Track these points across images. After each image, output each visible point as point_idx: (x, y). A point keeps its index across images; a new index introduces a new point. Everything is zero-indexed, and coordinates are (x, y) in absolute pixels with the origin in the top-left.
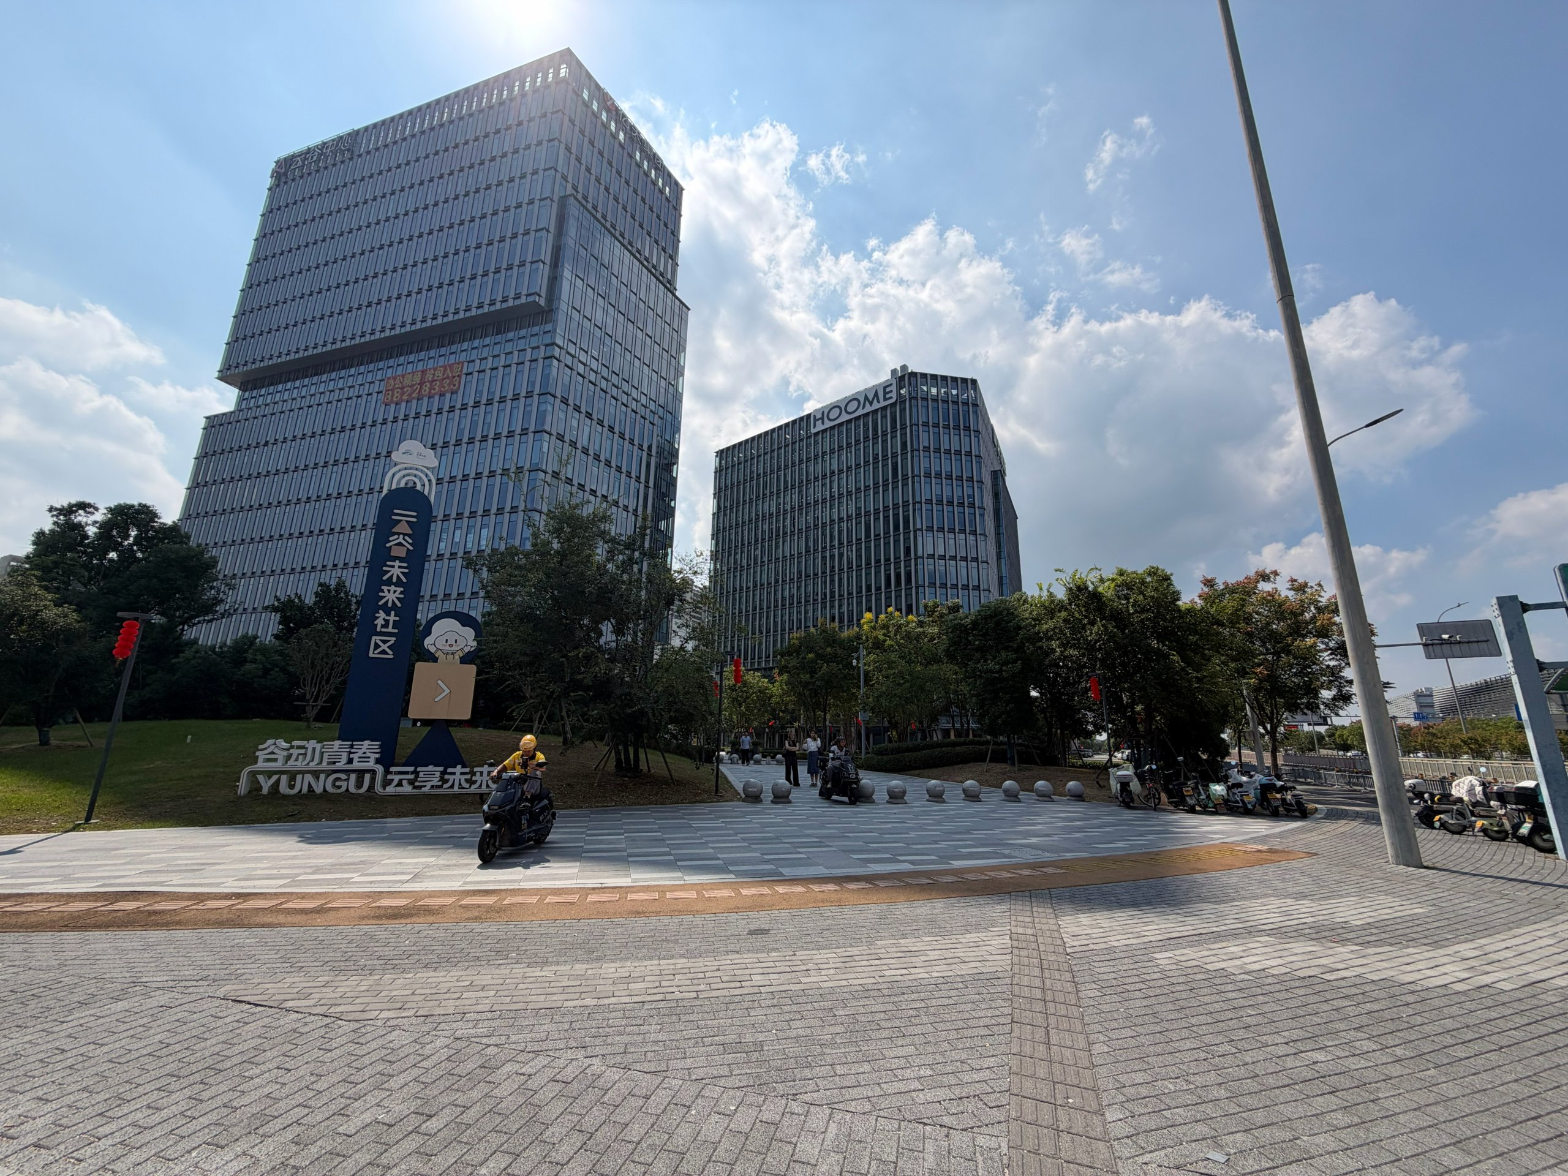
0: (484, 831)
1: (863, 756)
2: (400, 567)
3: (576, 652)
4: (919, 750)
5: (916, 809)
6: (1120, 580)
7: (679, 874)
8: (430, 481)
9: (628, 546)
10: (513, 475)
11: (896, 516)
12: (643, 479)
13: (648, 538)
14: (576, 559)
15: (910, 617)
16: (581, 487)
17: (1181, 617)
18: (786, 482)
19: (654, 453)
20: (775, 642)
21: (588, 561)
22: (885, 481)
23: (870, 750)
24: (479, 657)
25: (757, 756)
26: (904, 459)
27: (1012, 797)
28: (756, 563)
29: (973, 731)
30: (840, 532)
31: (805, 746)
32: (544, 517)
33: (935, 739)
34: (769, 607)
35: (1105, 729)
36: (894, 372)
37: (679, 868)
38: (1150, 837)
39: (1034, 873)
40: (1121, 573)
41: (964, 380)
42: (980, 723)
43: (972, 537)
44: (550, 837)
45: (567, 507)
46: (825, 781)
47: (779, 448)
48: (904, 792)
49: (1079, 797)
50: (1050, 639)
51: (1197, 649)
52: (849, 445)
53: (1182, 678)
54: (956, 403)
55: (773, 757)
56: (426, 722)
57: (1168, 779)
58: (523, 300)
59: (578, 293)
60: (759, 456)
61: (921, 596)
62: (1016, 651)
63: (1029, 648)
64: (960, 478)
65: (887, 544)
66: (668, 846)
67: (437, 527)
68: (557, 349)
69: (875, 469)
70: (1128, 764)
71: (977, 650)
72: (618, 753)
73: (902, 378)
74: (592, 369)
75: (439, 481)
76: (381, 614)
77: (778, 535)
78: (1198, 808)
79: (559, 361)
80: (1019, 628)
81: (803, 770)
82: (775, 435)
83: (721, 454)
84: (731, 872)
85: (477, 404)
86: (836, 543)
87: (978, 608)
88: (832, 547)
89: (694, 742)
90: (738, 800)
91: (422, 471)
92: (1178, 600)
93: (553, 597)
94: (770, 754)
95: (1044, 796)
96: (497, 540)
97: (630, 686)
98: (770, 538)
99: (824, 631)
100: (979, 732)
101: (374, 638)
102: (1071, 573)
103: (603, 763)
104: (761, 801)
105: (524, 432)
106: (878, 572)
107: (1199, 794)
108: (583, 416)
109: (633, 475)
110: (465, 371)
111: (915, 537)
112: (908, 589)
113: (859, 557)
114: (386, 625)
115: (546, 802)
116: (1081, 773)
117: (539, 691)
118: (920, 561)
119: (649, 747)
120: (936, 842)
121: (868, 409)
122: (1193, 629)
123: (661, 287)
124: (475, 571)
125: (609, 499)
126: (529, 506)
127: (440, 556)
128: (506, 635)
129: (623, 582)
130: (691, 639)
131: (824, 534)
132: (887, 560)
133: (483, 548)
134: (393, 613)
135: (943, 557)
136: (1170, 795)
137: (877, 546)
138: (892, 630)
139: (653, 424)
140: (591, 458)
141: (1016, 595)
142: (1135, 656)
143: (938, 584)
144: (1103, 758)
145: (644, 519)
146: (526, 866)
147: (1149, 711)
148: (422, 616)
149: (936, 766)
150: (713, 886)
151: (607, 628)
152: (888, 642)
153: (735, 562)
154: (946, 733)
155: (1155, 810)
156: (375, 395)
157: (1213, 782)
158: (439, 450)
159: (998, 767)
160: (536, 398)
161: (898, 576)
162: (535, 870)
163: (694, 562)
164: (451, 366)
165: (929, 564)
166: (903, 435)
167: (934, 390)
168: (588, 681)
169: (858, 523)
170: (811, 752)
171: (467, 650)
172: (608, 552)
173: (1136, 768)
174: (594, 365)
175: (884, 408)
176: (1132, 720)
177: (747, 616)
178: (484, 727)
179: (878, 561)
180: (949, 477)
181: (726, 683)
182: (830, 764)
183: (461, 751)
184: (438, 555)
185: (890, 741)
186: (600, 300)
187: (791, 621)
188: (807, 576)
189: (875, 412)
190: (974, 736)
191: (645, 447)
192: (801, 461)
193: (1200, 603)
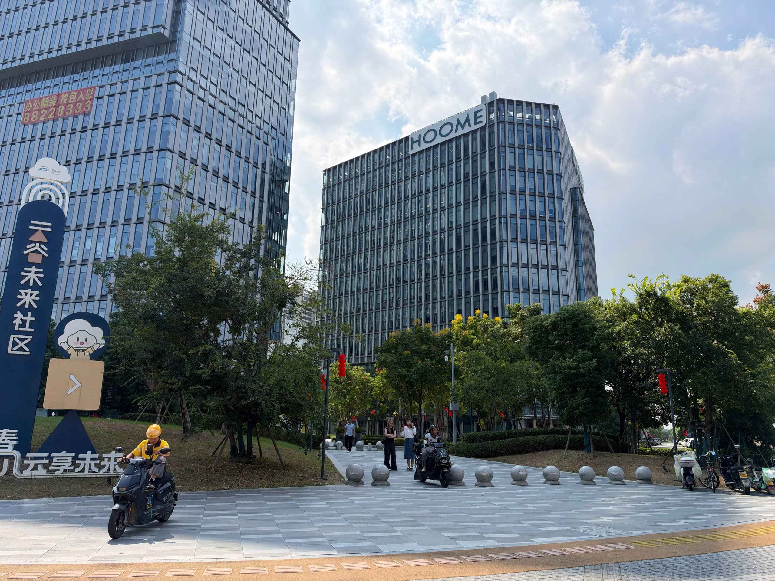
0: (114, 510)
1: (454, 442)
2: (36, 272)
3: (195, 350)
4: (505, 438)
5: (502, 492)
6: (684, 286)
7: (287, 551)
8: (63, 194)
9: (244, 255)
10: (139, 190)
11: (484, 229)
12: (257, 194)
13: (262, 247)
14: (195, 265)
15: (497, 319)
16: (201, 200)
17: (738, 320)
18: (386, 199)
19: (268, 170)
20: (376, 339)
21: (207, 268)
22: (475, 198)
23: (461, 438)
24: (107, 354)
25: (360, 443)
26: (492, 178)
27: (587, 480)
28: (359, 270)
29: (554, 420)
30: (434, 243)
31: (402, 434)
32: (166, 228)
33: (519, 428)
34: (371, 309)
35: (670, 419)
36: (484, 98)
37: (288, 545)
38: (710, 516)
39: (606, 548)
40: (686, 281)
41: (547, 106)
42: (559, 414)
43: (553, 248)
44: (172, 517)
45: (188, 219)
46: (420, 466)
47: (380, 168)
48: (491, 477)
49: (647, 480)
50: (622, 339)
51: (752, 347)
52: (443, 165)
53: (739, 374)
54: (539, 126)
55: (374, 444)
56: (61, 413)
57: (725, 465)
58: (150, 31)
59: (199, 26)
60: (362, 175)
61: (506, 300)
62: (592, 349)
63: (604, 347)
64: (542, 195)
65: (475, 254)
66: (277, 524)
67: (68, 237)
68: (180, 76)
69: (466, 186)
70: (691, 450)
71: (557, 348)
72: (232, 439)
73: (491, 104)
74: (211, 94)
75: (72, 195)
76: (19, 315)
77: (379, 246)
78: (752, 490)
79: (181, 86)
80: (595, 329)
81: (400, 455)
82: (377, 156)
83: (328, 172)
84: (334, 548)
85: (107, 125)
86: (430, 252)
87: (557, 311)
88: (427, 256)
89: (303, 430)
90: (342, 483)
91: (56, 186)
92: (736, 304)
93: (175, 300)
94: (370, 441)
95: (616, 479)
96: (124, 248)
97: (245, 380)
98: (372, 248)
99: (420, 331)
100: (558, 423)
101: (12, 336)
102: (641, 279)
103: (219, 450)
104: (362, 484)
105: (149, 150)
106: (467, 279)
107: (753, 477)
108: (203, 136)
109: (249, 190)
110: (96, 95)
111: (501, 248)
112: (495, 294)
113: (451, 265)
114: (23, 325)
115: (168, 484)
116: (649, 459)
117: (162, 385)
118: (505, 268)
119: (262, 435)
120: (518, 521)
121: (460, 132)
122: (748, 330)
123: (275, 20)
124: (104, 276)
125: (227, 211)
126: (153, 218)
127: (72, 263)
128: (132, 334)
129: (240, 286)
130: (301, 337)
131: (419, 245)
132: (476, 267)
133: (111, 255)
134: (29, 314)
135: (526, 266)
136: (728, 478)
137: (467, 256)
138: (480, 330)
139: (267, 144)
140: (210, 174)
141: (592, 299)
142: (698, 354)
143: (521, 290)
144: (668, 445)
145: (259, 230)
146: (151, 542)
147: (710, 402)
148: (56, 316)
149: (519, 452)
150: (317, 561)
151: (224, 328)
152: (475, 341)
153: (341, 269)
154: (529, 423)
155: (714, 492)
156: (15, 116)
157: (766, 467)
158: (73, 166)
159: (575, 454)
160: (160, 119)
161: (485, 282)
162: (159, 545)
163: (304, 269)
164: (84, 90)
165: (513, 272)
166: (492, 156)
167: (520, 115)
168: (206, 375)
169: (450, 236)
170: (408, 439)
171: (96, 347)
172: (227, 260)
173: (698, 454)
174: (213, 90)
175: (474, 132)
176: (695, 412)
177: (351, 317)
178: (112, 417)
179: (467, 269)
180: (532, 193)
181: (332, 377)
182: (424, 450)
183: (91, 438)
184: (71, 262)
185: (479, 429)
186: (219, 32)
187: (391, 322)
188: (405, 282)
189: (466, 135)
190: (555, 425)
191: (260, 165)
192: (400, 180)
193: (755, 307)
